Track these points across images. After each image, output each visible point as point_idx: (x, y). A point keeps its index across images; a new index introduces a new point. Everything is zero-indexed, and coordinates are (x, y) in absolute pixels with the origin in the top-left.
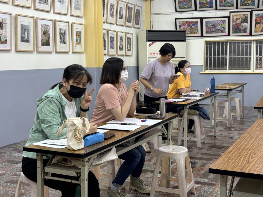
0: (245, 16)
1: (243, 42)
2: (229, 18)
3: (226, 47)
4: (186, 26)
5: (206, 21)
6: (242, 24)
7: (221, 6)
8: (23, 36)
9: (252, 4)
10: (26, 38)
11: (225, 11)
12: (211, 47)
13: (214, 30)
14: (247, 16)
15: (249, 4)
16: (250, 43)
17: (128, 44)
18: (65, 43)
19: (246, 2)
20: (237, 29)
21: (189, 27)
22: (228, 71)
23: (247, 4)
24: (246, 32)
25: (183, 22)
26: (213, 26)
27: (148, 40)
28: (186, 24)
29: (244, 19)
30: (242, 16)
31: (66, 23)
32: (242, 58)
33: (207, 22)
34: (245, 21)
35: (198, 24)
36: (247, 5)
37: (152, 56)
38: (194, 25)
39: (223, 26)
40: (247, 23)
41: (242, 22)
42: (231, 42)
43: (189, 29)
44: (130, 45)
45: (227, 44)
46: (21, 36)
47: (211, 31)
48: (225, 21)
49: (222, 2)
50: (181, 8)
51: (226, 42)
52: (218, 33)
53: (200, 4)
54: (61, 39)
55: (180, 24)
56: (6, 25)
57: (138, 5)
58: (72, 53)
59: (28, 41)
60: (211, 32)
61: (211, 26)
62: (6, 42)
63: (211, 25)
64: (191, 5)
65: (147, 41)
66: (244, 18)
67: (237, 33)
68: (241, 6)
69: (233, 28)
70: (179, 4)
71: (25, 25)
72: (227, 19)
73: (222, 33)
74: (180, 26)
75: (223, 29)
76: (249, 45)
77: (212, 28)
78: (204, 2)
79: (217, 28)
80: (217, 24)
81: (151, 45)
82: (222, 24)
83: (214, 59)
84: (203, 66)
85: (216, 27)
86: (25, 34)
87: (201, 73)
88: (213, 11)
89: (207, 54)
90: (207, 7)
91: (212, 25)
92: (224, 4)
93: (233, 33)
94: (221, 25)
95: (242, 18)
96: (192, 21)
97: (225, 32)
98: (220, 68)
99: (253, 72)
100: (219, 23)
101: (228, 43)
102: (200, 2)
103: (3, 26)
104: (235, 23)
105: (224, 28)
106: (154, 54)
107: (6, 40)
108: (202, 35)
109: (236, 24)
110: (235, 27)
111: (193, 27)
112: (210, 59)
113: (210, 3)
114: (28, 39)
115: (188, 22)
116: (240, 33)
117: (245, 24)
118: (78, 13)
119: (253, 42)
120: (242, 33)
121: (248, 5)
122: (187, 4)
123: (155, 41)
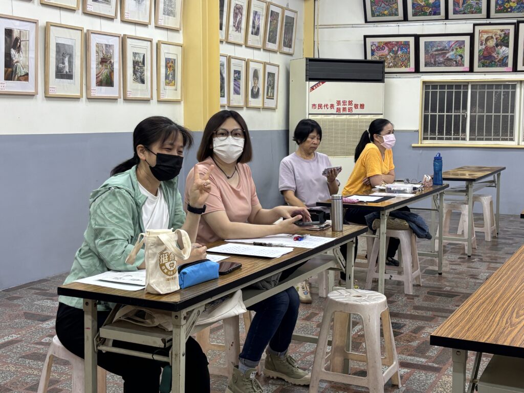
0: (503, 32)
1: (498, 85)
2: (472, 36)
3: (466, 94)
4: (386, 51)
5: (425, 42)
6: (497, 49)
7: (455, 12)
8: (61, 65)
9: (519, 8)
11: (464, 22)
12: (434, 94)
13: (441, 59)
14: (509, 33)
15: (512, 10)
16: (514, 87)
17: (269, 85)
18: (143, 82)
19: (507, 5)
20: (487, 60)
21: (391, 54)
22: (468, 143)
23: (509, 8)
24: (506, 65)
25: (379, 42)
26: (440, 52)
27: (310, 79)
28: (386, 48)
29: (501, 38)
30: (499, 32)
31: (146, 42)
32: (497, 117)
33: (427, 44)
34: (504, 42)
35: (409, 48)
36: (509, 10)
37: (316, 111)
38: (402, 49)
39: (460, 51)
40: (507, 46)
41: (497, 45)
42: (475, 85)
43: (392, 57)
44: (273, 88)
45: (467, 89)
46: (57, 67)
47: (435, 61)
48: (463, 42)
49: (459, 4)
50: (376, 15)
51: (465, 85)
52: (450, 66)
53: (413, 7)
54: (136, 74)
55: (374, 47)
56: (26, 43)
57: (290, 7)
58: (158, 101)
60: (436, 64)
61: (436, 53)
62: (26, 77)
63: (435, 49)
64: (397, 9)
65: (306, 81)
66: (503, 36)
67: (487, 66)
68: (497, 12)
69: (479, 56)
70: (371, 6)
71: (64, 45)
72: (467, 39)
73: (457, 66)
74: (373, 52)
75: (459, 58)
76: (510, 90)
77: (437, 56)
78: (423, 4)
79: (448, 55)
80: (447, 48)
81: (314, 88)
82: (457, 49)
83: (441, 117)
84: (418, 131)
85: (446, 53)
86: (63, 63)
87: (413, 145)
88: (441, 22)
89: (426, 108)
90: (428, 13)
91: (437, 51)
92: (462, 9)
93: (479, 67)
94: (455, 50)
95: (498, 36)
96: (397, 42)
97: (463, 65)
98: (452, 137)
99: (519, 144)
100: (451, 46)
101: (470, 87)
102: (413, 4)
103: (22, 46)
104: (484, 47)
105: (461, 56)
106: (320, 106)
107: (27, 74)
108: (417, 70)
109: (486, 48)
110: (483, 53)
111: (399, 53)
112: (433, 117)
113: (435, 7)
114: (69, 72)
115: (390, 42)
116: (494, 67)
117: (504, 48)
118: (171, 22)
119: (518, 86)
120: (497, 66)
121: (511, 12)
122: (388, 7)
123: (323, 80)
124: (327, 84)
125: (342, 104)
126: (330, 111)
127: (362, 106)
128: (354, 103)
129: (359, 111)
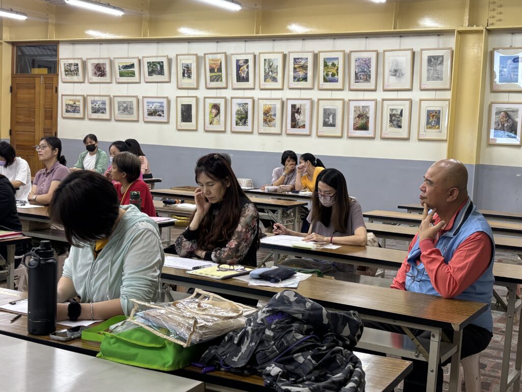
8: (327, 120)
10: (331, 121)
18: (400, 127)
46: (324, 121)
54: (392, 123)
56: (304, 110)
58: (418, 140)
59: (333, 125)
62: (304, 126)
71: (329, 109)
86: (329, 119)
107: (305, 125)
114: (333, 123)
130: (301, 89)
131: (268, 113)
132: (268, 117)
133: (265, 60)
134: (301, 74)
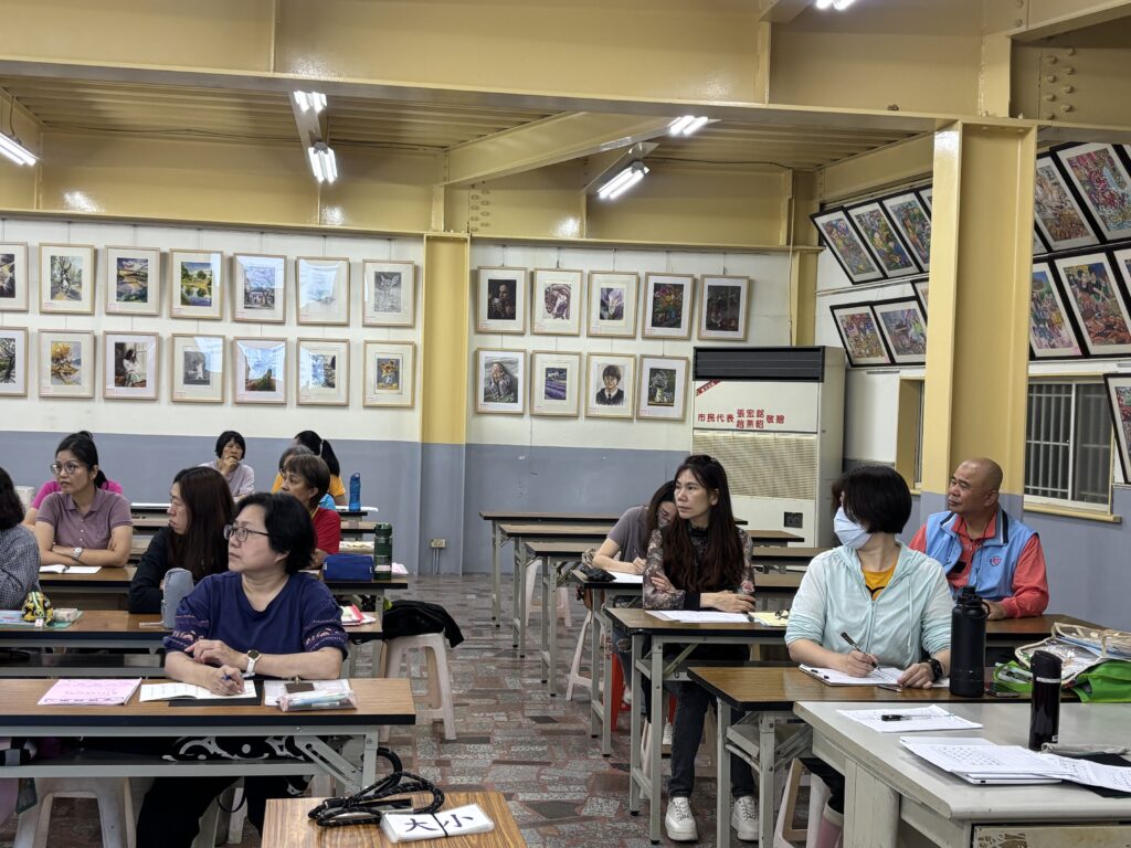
2: (918, 300)
4: (856, 329)
5: (880, 314)
13: (907, 342)
17: (656, 387)
18: (333, 386)
21: (861, 334)
25: (846, 316)
27: (697, 377)
28: (855, 325)
33: (883, 318)
35: (872, 324)
37: (706, 424)
38: (867, 327)
39: (918, 328)
43: (864, 339)
47: (903, 346)
48: (915, 311)
49: (919, 246)
50: (856, 272)
52: (920, 353)
53: (880, 257)
55: (844, 325)
58: (364, 407)
60: (905, 350)
61: (898, 331)
62: (143, 383)
63: (894, 325)
64: (868, 261)
65: (693, 380)
70: (844, 259)
74: (846, 332)
75: (922, 339)
77: (901, 337)
78: (886, 250)
79: (910, 334)
80: (905, 323)
81: (703, 390)
85: (906, 331)
90: (899, 265)
91: (897, 327)
92: (926, 254)
94: (913, 326)
96: (859, 316)
100: (907, 319)
102: (878, 252)
103: (137, 357)
105: (922, 335)
106: (711, 417)
107: (145, 381)
108: (893, 363)
111: (868, 332)
113: (900, 254)
114: (204, 378)
115: (855, 316)
122: (859, 258)
123: (716, 378)
124: (723, 384)
125: (746, 415)
126: (726, 425)
127: (780, 419)
128: (765, 414)
129: (775, 426)
130: (132, 315)
131: (63, 358)
132: (63, 365)
133: (53, 258)
134: (134, 287)
